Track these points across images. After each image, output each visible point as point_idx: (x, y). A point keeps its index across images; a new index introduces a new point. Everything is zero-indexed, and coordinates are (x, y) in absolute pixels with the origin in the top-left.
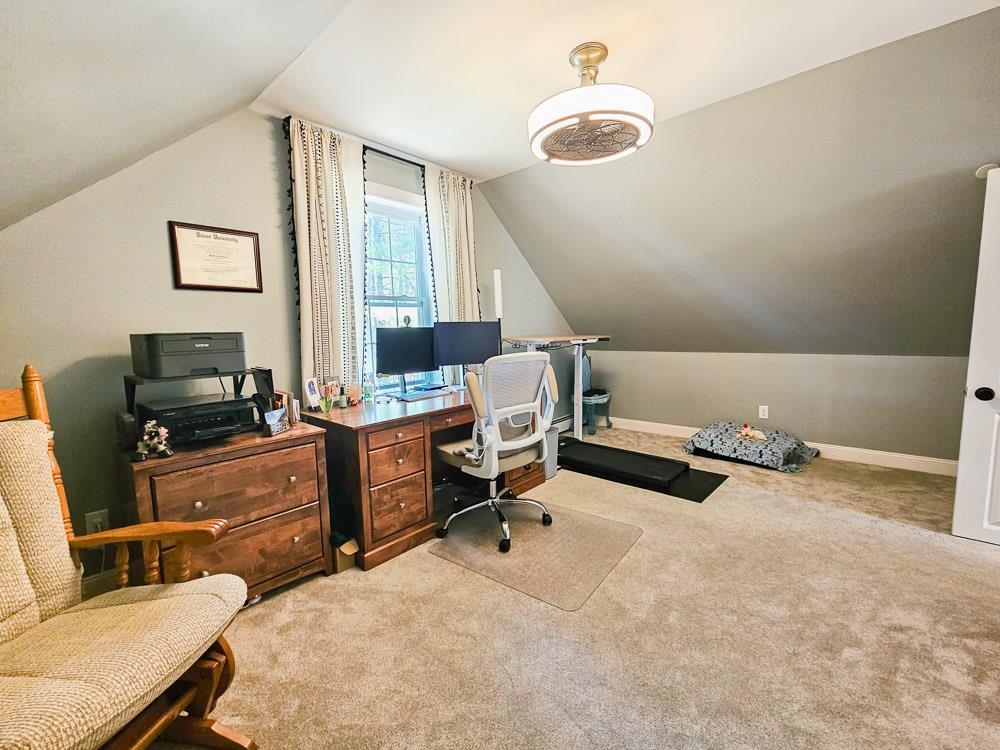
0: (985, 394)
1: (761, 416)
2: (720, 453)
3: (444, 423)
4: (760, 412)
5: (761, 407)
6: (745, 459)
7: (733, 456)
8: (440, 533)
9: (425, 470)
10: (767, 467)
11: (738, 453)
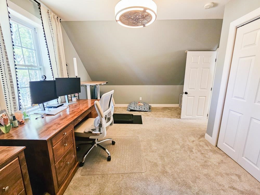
0: (186, 93)
1: (140, 100)
2: (136, 110)
3: (77, 121)
4: (140, 99)
5: (140, 98)
6: (142, 110)
7: (139, 110)
8: (81, 165)
9: (73, 143)
10: (146, 111)
11: (140, 109)
